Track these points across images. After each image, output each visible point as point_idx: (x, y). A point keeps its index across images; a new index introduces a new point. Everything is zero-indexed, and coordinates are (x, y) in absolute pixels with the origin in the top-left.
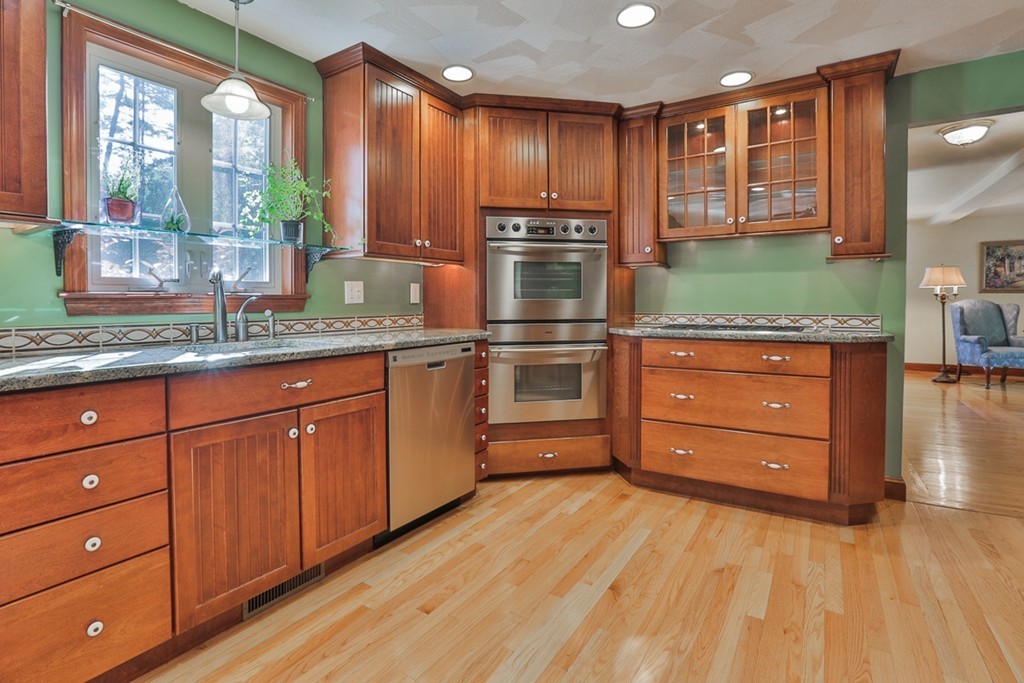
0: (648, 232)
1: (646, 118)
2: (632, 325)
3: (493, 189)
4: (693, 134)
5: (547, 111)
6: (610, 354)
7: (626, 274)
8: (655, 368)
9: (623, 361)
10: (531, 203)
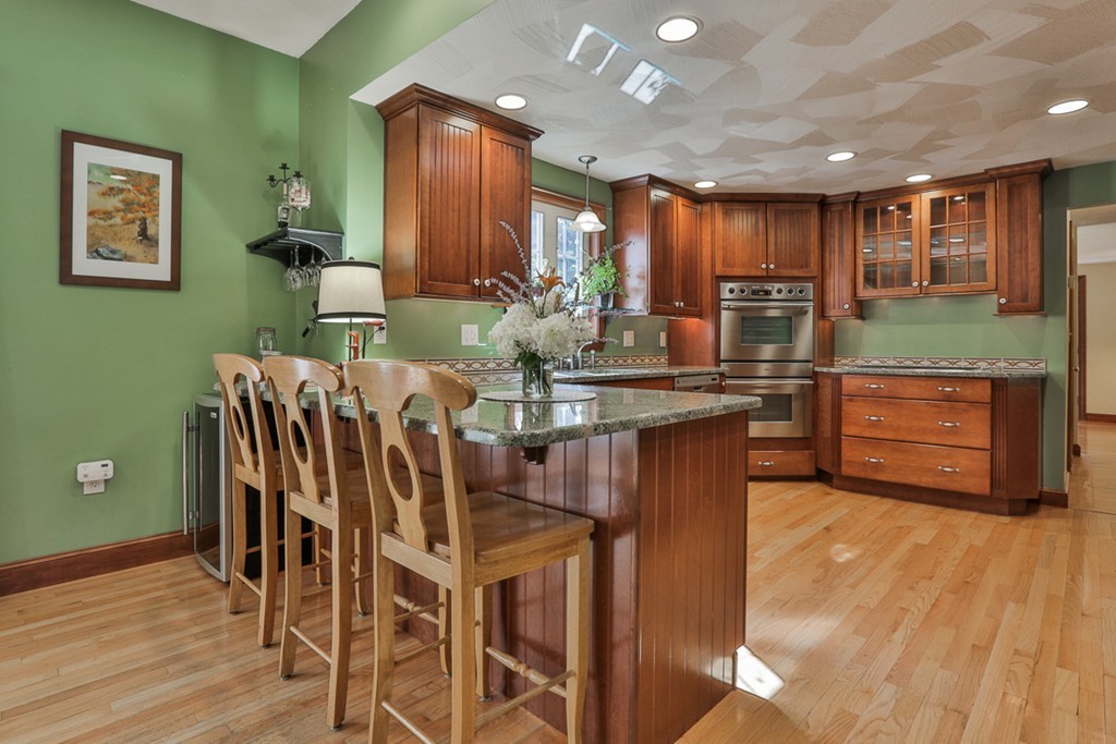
0: (847, 293)
1: (845, 203)
2: (832, 366)
3: (726, 263)
4: (884, 212)
5: (766, 202)
6: (816, 387)
7: (827, 324)
8: (852, 397)
9: (826, 392)
10: (753, 273)
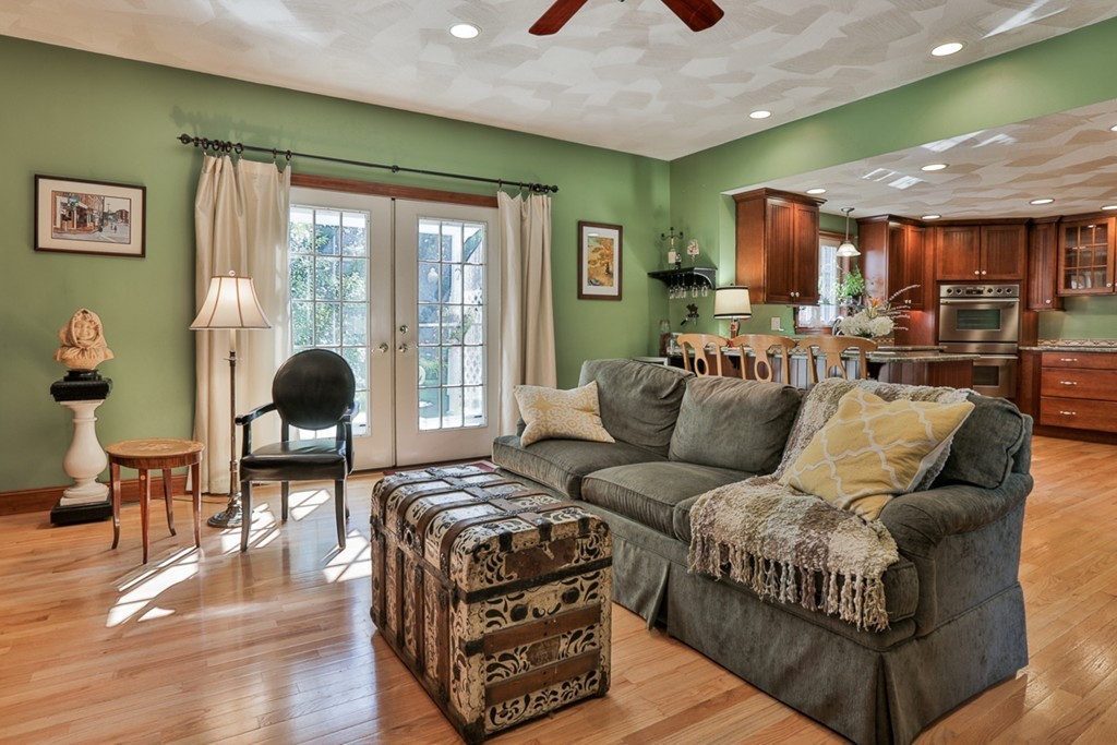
0: (1049, 290)
1: (1050, 223)
2: (1036, 346)
3: (945, 270)
4: (1084, 229)
5: (980, 225)
6: (1019, 362)
7: (1032, 315)
8: (1050, 368)
9: (1029, 365)
10: (968, 278)
